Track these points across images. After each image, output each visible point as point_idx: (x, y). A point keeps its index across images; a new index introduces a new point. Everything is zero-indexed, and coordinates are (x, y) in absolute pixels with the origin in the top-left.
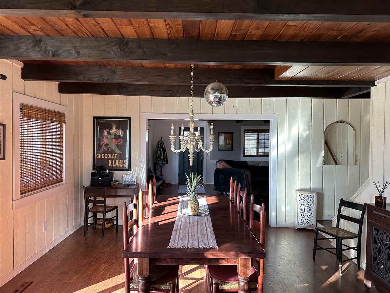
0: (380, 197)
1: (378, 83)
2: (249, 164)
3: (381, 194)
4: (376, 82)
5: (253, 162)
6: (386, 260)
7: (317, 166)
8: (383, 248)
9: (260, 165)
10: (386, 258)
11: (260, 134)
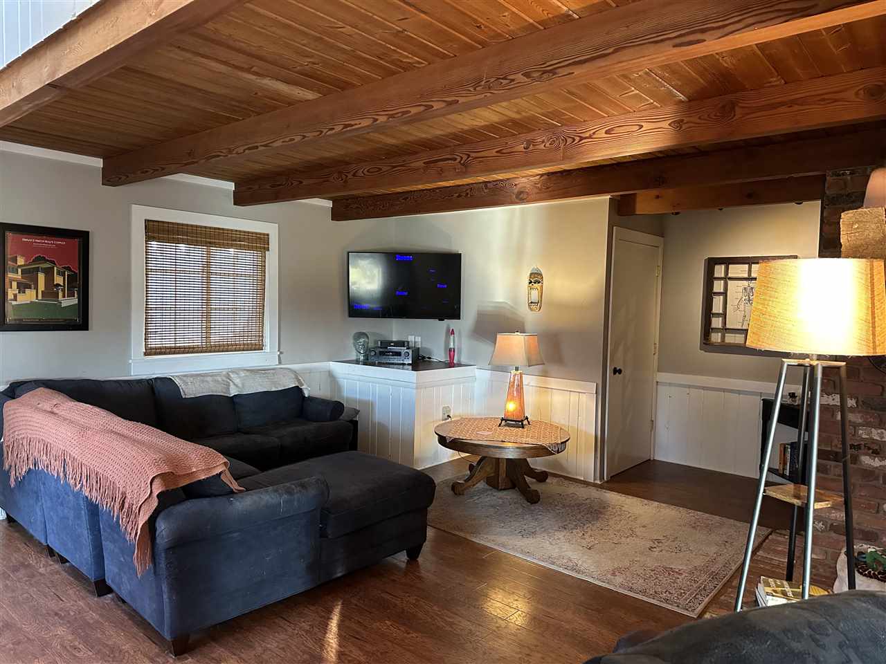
11: (215, 251)
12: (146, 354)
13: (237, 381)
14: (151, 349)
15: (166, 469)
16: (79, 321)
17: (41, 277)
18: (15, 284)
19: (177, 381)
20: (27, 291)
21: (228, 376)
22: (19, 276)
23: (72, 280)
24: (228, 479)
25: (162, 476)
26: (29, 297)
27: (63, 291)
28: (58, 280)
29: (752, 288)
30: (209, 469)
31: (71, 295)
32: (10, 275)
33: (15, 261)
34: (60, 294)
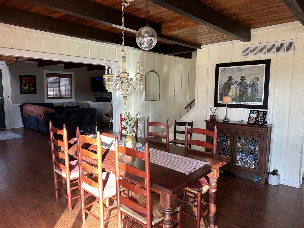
0: (213, 115)
1: (204, 47)
2: (56, 105)
3: (213, 114)
4: (202, 46)
5: (58, 103)
6: (221, 150)
7: (142, 102)
8: (219, 144)
9: (65, 106)
10: (221, 149)
11: (61, 78)
12: (48, 99)
13: (65, 104)
14: (49, 98)
15: (46, 111)
16: (35, 92)
17: (28, 84)
18: (23, 86)
19: (53, 104)
20: (25, 87)
21: (64, 103)
22: (24, 84)
23: (33, 85)
24: (55, 113)
25: (45, 111)
26: (26, 88)
27: (32, 87)
28: (31, 85)
30: (52, 111)
31: (33, 87)
32: (22, 84)
33: (23, 81)
34: (31, 87)
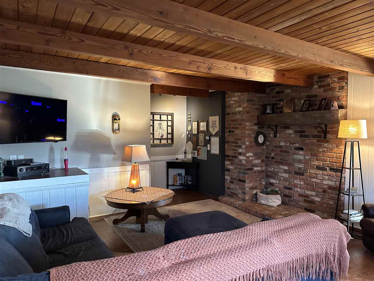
29: (161, 124)
